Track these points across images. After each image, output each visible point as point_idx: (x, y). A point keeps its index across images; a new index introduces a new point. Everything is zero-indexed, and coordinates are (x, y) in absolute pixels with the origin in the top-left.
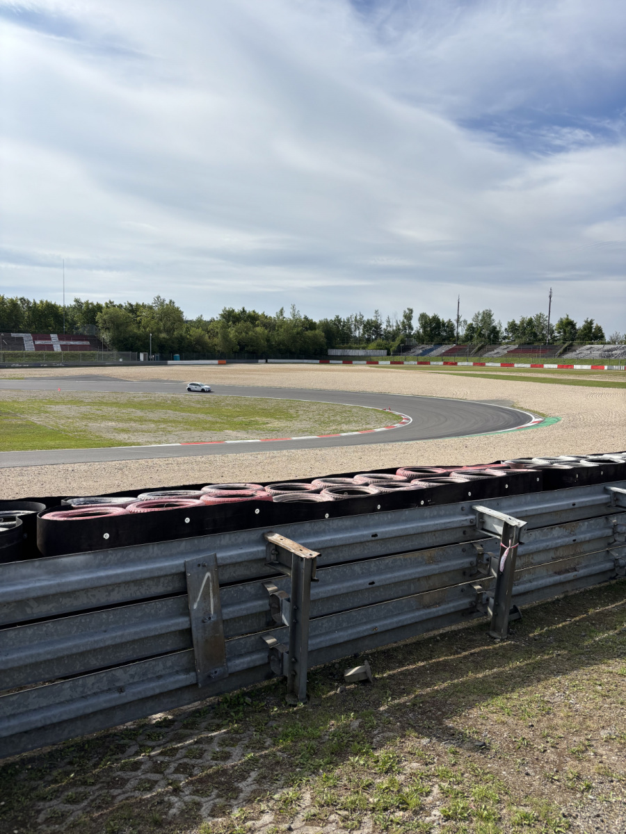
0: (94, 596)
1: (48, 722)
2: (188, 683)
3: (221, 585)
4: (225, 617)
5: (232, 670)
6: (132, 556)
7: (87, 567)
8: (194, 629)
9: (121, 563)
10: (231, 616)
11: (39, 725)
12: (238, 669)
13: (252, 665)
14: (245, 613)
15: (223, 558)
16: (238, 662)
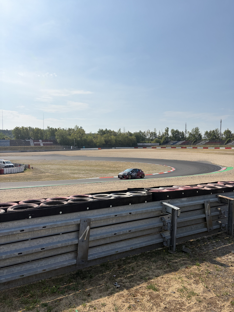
0: (188, 208)
1: (184, 236)
2: (206, 231)
3: (211, 207)
4: (212, 215)
5: (214, 229)
6: (193, 199)
7: (186, 201)
8: (206, 218)
9: (192, 201)
10: (213, 215)
11: (183, 236)
12: (215, 228)
13: (217, 228)
14: (215, 214)
15: (211, 201)
16: (214, 227)
